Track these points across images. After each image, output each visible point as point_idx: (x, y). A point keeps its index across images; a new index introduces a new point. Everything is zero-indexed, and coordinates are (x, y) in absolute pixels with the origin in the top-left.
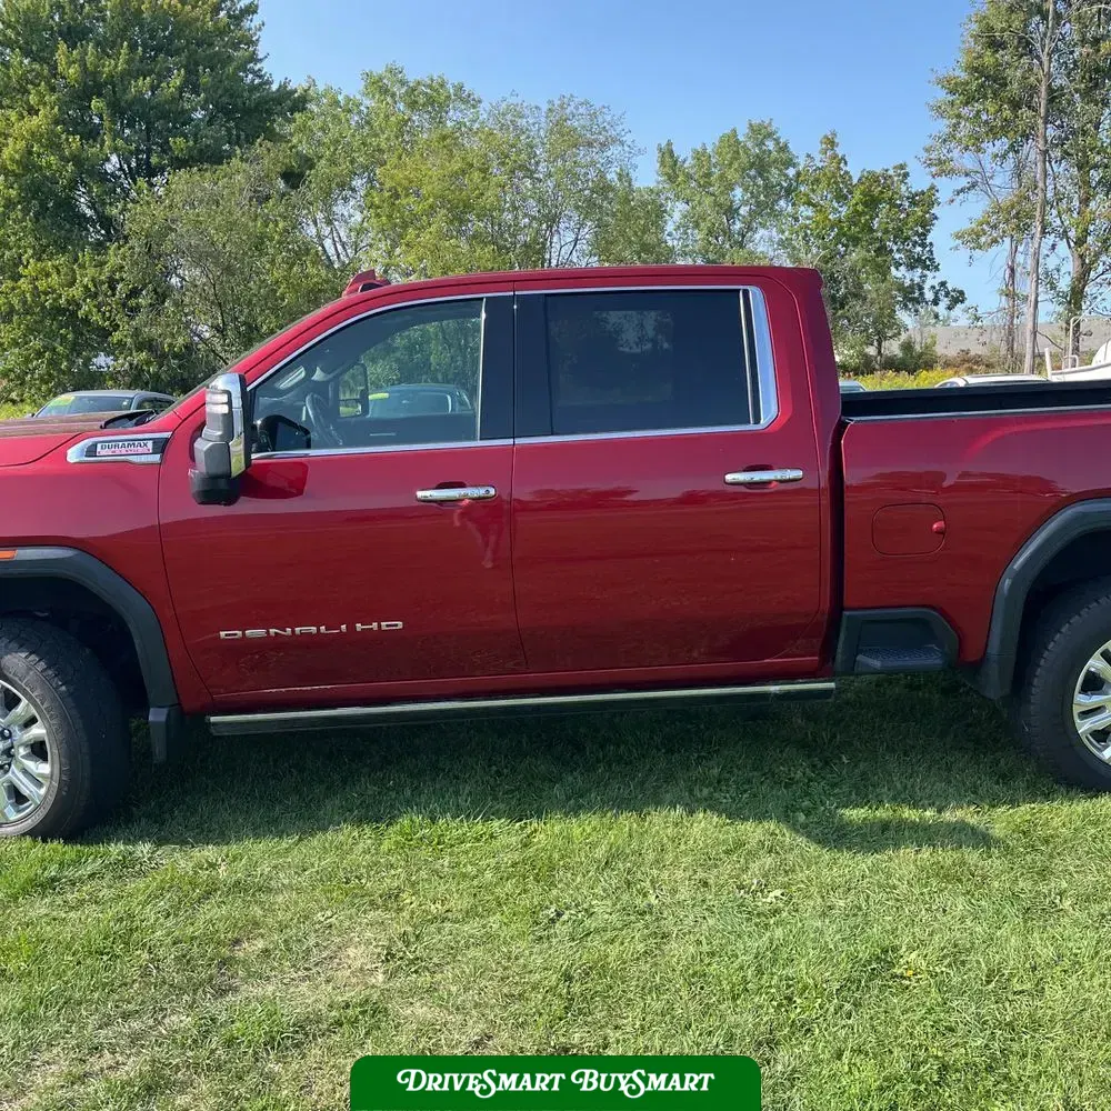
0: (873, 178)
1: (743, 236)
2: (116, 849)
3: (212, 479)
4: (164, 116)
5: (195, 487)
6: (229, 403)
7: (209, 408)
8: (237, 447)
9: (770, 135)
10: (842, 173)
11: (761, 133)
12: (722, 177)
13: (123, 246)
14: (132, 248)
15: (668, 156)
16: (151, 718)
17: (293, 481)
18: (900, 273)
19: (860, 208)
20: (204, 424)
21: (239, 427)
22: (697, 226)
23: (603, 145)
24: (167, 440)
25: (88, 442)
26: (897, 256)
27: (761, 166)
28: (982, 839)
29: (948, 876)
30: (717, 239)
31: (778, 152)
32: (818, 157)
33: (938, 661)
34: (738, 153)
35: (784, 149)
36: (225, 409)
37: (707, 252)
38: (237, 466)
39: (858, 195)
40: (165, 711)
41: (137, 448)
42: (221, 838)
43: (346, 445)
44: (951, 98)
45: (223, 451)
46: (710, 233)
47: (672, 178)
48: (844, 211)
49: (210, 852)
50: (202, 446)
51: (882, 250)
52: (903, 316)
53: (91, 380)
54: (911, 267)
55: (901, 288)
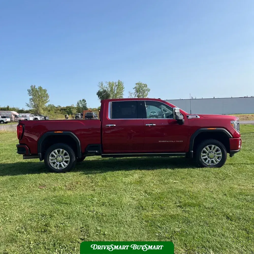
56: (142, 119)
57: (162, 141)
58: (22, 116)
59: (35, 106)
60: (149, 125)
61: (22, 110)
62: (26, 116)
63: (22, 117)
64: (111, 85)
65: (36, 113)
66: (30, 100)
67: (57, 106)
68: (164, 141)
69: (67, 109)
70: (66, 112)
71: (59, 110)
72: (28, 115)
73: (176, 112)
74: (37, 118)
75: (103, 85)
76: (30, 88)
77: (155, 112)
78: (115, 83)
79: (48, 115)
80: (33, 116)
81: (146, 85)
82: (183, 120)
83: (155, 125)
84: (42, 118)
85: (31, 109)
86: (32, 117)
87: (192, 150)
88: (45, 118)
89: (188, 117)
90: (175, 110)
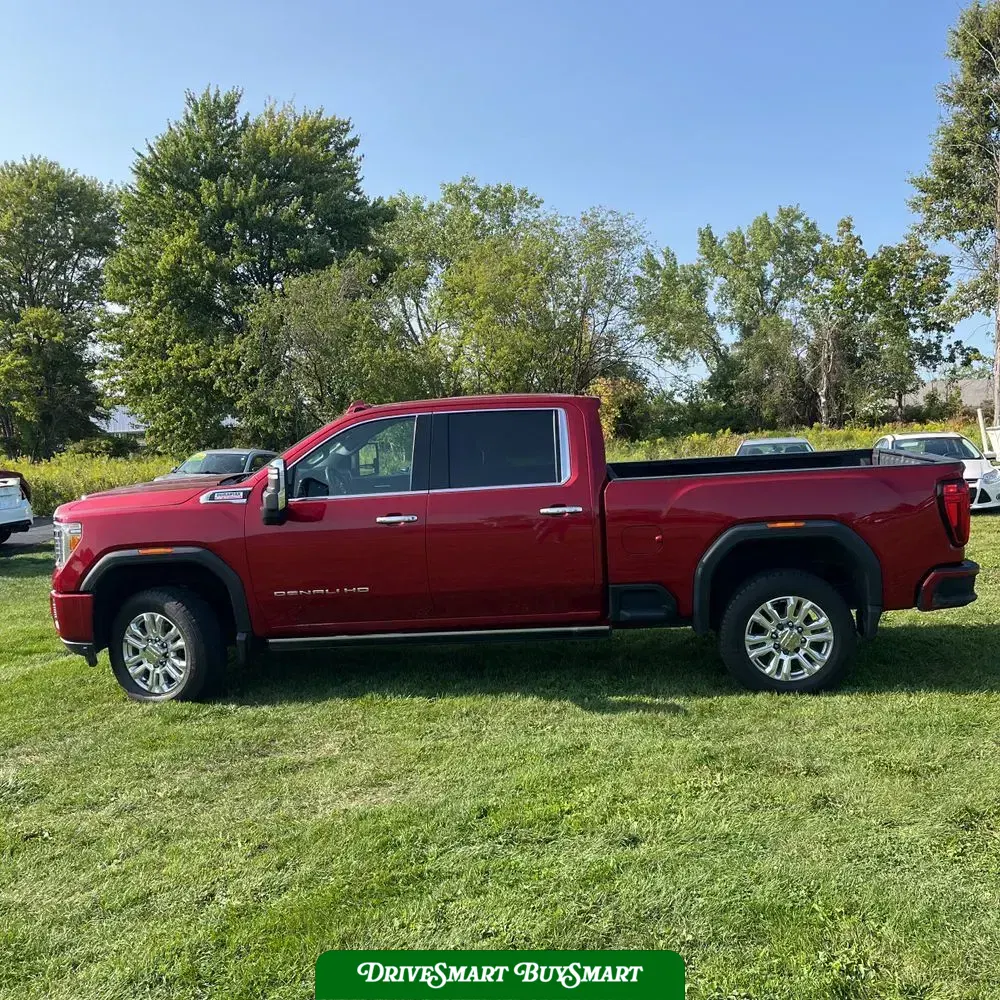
0: (889, 253)
1: (776, 304)
2: (218, 707)
3: (270, 511)
4: (283, 229)
5: (263, 516)
6: (278, 474)
7: (269, 476)
8: (282, 495)
9: (798, 218)
10: (857, 250)
11: (790, 216)
12: (754, 255)
13: (246, 336)
14: (253, 337)
15: (707, 238)
16: (238, 638)
17: (318, 513)
18: (917, 335)
19: (874, 279)
20: (267, 485)
21: (282, 484)
22: (734, 296)
23: (628, 244)
24: (250, 492)
25: (211, 492)
26: (913, 320)
27: (790, 243)
28: (676, 709)
29: (642, 722)
30: (752, 307)
31: (807, 231)
32: (835, 238)
33: (663, 614)
34: (769, 235)
35: (812, 228)
36: (276, 477)
37: (742, 318)
38: (281, 505)
39: (871, 268)
40: (245, 635)
41: (234, 495)
42: (272, 703)
43: (347, 494)
44: (924, 195)
45: (274, 497)
46: (745, 302)
47: (710, 256)
48: (860, 282)
49: (265, 708)
50: (266, 495)
51: (901, 315)
52: (922, 372)
53: (221, 438)
54: (927, 329)
55: (918, 347)
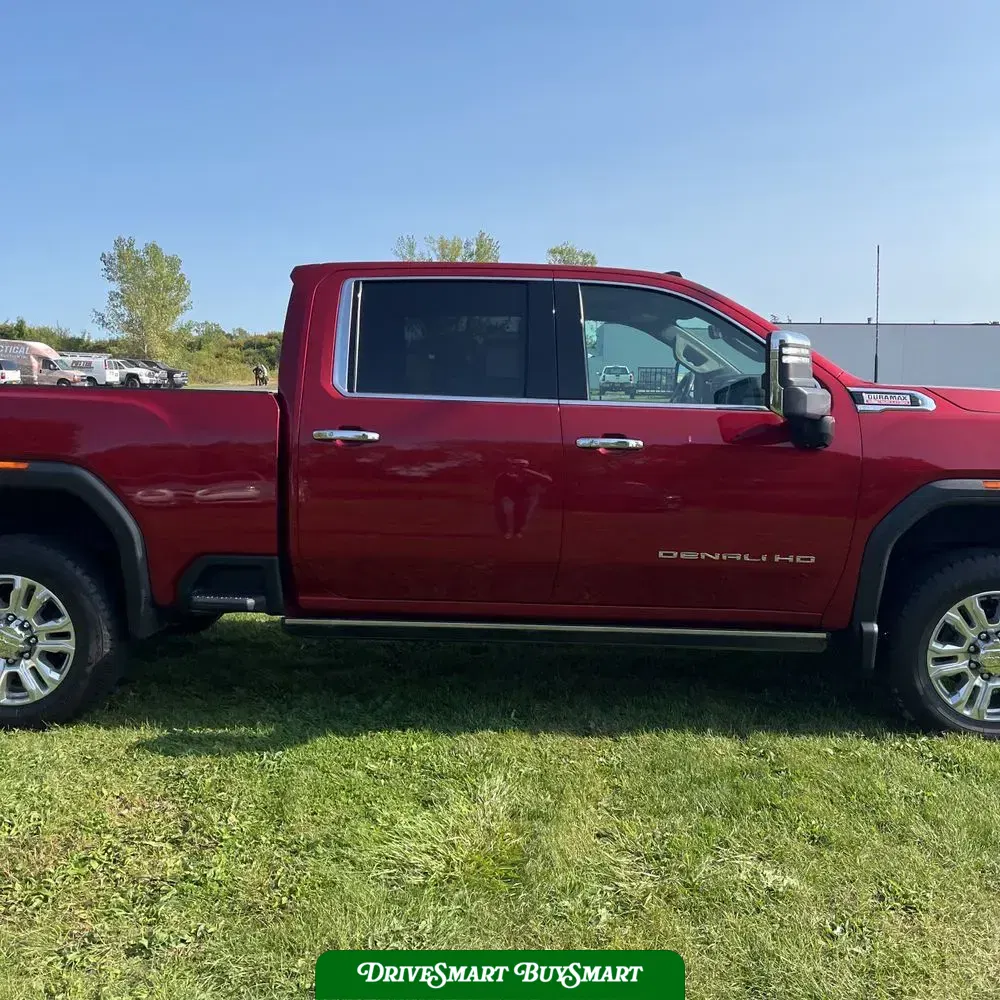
56: (555, 402)
57: (683, 555)
58: (74, 362)
59: (129, 323)
60: (599, 441)
61: (79, 341)
62: (88, 366)
63: (73, 368)
64: (447, 251)
65: (135, 354)
66: (112, 300)
67: (231, 332)
68: (693, 556)
69: (271, 345)
70: (262, 357)
71: (238, 346)
72: (98, 360)
73: (787, 365)
74: (136, 376)
75: (416, 252)
76: (111, 251)
77: (624, 371)
78: (468, 244)
79: (185, 365)
80: (121, 367)
81: (593, 258)
82: (830, 419)
83: (641, 443)
84: (157, 375)
85: (114, 336)
86: (117, 371)
87: (871, 621)
88: (170, 374)
89: (857, 398)
90: (785, 350)
